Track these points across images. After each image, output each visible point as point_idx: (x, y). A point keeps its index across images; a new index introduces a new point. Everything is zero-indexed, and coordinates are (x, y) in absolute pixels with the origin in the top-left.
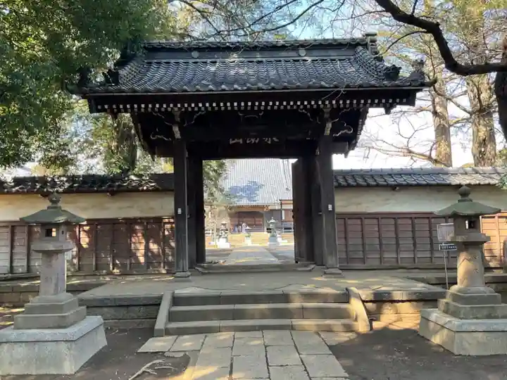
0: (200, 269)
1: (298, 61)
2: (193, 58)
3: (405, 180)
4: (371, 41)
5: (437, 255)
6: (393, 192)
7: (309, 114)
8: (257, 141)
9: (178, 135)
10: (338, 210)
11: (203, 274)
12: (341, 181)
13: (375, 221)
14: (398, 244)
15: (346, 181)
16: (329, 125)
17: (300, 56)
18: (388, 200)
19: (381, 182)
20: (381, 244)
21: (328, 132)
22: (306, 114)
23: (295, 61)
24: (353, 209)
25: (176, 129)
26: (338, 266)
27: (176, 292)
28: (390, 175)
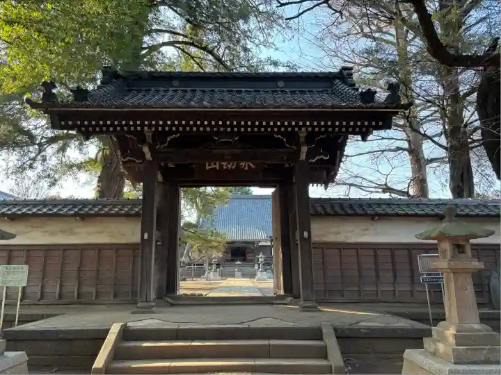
0: (169, 300)
1: (276, 91)
2: (173, 87)
3: (384, 210)
4: (348, 75)
5: (418, 289)
6: (372, 222)
7: (285, 140)
8: (234, 167)
9: (148, 156)
10: (314, 239)
11: (172, 305)
12: (319, 209)
13: (354, 252)
14: (378, 276)
15: (324, 209)
16: (304, 149)
17: (278, 87)
18: (367, 230)
19: (359, 211)
20: (360, 276)
21: (303, 157)
22: (282, 139)
23: (273, 91)
24: (331, 238)
25: (146, 149)
26: (314, 299)
27: (129, 324)
28: (369, 205)
